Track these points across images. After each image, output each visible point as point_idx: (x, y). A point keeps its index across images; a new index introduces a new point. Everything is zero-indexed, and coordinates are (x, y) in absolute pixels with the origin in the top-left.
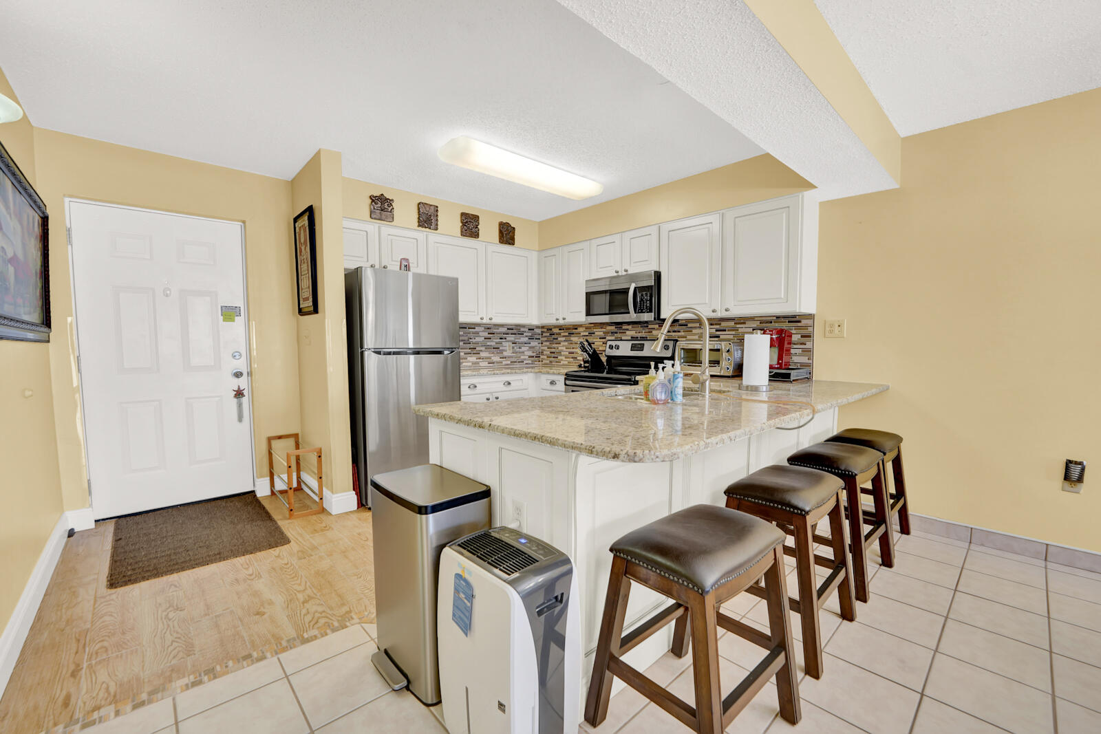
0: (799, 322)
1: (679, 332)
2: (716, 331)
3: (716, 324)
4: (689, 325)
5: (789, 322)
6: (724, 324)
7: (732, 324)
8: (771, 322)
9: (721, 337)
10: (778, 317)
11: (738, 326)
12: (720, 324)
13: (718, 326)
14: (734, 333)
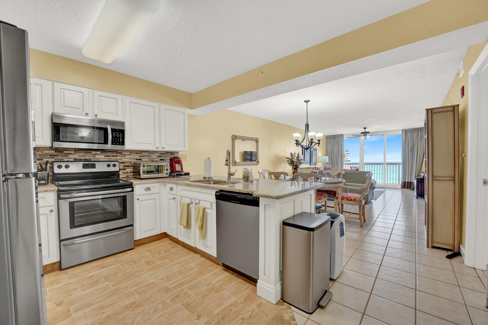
0: (174, 154)
1: (117, 156)
2: (140, 157)
3: (139, 154)
4: (123, 153)
5: (171, 154)
6: (143, 154)
7: (147, 154)
8: (164, 154)
9: (143, 160)
10: (167, 152)
11: (150, 155)
12: (141, 154)
13: (140, 155)
14: (148, 158)
